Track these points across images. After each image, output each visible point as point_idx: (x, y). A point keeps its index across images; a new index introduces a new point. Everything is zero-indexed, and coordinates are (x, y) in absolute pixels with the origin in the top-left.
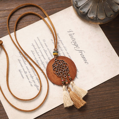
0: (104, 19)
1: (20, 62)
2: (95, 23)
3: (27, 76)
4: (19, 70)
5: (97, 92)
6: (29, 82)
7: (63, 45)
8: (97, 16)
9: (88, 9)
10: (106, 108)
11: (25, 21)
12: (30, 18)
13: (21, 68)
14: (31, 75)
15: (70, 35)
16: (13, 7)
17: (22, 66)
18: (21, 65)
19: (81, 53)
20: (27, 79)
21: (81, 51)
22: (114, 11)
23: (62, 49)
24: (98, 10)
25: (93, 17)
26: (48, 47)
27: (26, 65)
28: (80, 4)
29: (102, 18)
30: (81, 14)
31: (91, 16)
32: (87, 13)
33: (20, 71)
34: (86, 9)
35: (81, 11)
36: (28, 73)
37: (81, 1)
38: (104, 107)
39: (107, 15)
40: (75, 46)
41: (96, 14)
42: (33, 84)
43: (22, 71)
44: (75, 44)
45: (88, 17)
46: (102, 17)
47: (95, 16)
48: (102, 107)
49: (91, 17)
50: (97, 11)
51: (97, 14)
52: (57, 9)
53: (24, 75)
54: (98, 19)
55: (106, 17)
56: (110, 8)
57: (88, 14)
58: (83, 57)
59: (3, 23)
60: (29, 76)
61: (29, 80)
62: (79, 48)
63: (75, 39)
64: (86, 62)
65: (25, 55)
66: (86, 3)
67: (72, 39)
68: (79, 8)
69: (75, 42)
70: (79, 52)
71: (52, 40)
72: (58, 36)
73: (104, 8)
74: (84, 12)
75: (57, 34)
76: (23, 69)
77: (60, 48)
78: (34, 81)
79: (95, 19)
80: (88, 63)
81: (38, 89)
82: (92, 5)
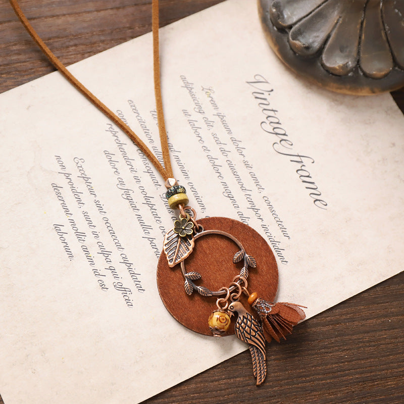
0: (386, 75)
1: (59, 195)
2: (350, 89)
3: (85, 250)
4: (57, 227)
5: (352, 320)
6: (95, 271)
7: (230, 132)
8: (358, 62)
9: (322, 35)
10: (391, 383)
13: (64, 219)
14: (101, 247)
15: (258, 96)
17: (67, 210)
18: (64, 205)
19: (299, 166)
20: (87, 262)
21: (297, 159)
23: (226, 148)
24: (363, 37)
25: (346, 66)
27: (84, 208)
28: (292, 15)
29: (381, 70)
30: (295, 53)
31: (336, 62)
32: (320, 51)
33: (59, 231)
35: (297, 42)
36: (90, 240)
37: (295, 5)
38: (381, 379)
39: (398, 59)
40: (277, 139)
41: (354, 53)
42: (109, 280)
43: (67, 228)
44: (277, 131)
45: (323, 65)
46: (377, 67)
47: (351, 64)
48: (373, 381)
49: (336, 66)
50: (359, 43)
51: (358, 53)
53: (75, 246)
54: (365, 74)
55: (393, 68)
57: (324, 56)
58: (307, 180)
61: (92, 263)
62: (292, 145)
63: (277, 111)
64: (317, 200)
65: (81, 169)
66: (317, 10)
67: (265, 109)
68: (287, 30)
69: (278, 123)
70: (291, 161)
71: (185, 112)
72: (210, 99)
73: (385, 29)
74: (307, 45)
75: (208, 91)
76: (72, 221)
77: (218, 142)
78: (112, 269)
79: (350, 75)
80: (326, 205)
81: (128, 301)
82: (338, 20)
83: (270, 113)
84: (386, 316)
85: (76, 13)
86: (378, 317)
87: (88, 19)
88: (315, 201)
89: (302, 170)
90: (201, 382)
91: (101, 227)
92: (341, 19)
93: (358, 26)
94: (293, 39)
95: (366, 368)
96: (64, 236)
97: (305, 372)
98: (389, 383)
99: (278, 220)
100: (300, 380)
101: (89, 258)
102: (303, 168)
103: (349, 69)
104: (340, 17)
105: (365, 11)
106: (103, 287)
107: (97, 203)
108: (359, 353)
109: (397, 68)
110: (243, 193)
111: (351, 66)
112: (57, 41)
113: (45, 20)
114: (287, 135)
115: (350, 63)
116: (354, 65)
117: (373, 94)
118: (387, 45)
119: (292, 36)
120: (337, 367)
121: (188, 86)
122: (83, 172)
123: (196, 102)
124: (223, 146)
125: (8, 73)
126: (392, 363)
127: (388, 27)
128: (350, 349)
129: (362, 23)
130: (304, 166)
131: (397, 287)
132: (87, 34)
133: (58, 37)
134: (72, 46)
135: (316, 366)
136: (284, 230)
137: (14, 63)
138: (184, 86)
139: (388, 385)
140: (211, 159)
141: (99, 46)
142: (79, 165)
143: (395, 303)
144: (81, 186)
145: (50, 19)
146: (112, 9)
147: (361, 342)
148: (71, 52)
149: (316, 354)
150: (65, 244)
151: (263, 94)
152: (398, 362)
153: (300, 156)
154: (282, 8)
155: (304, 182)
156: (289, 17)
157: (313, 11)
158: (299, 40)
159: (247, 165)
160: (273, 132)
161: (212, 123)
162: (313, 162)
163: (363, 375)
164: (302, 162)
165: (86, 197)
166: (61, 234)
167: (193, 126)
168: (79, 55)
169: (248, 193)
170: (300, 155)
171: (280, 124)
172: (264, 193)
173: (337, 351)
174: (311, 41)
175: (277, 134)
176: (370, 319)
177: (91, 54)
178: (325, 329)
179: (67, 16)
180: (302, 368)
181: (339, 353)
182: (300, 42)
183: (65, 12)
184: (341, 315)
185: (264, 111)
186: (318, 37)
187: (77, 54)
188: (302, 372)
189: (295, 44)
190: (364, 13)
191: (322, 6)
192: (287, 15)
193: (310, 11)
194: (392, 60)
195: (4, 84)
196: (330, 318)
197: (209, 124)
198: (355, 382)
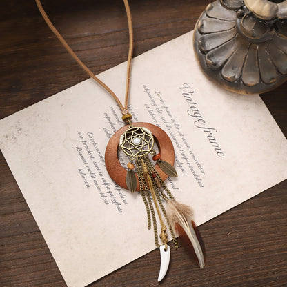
1: (80, 153)
3: (96, 183)
4: (80, 170)
6: (101, 194)
8: (241, 76)
9: (224, 59)
13: (83, 167)
14: (104, 181)
15: (186, 95)
17: (85, 162)
18: (83, 159)
19: (208, 134)
20: (97, 189)
21: (208, 130)
22: (279, 72)
23: (169, 125)
25: (233, 77)
27: (94, 160)
29: (252, 83)
32: (222, 67)
33: (81, 173)
34: (220, 58)
35: (209, 61)
36: (98, 177)
40: (196, 119)
41: (239, 71)
42: (109, 199)
44: (196, 115)
45: (222, 75)
47: (237, 77)
49: (228, 76)
50: (243, 66)
51: (242, 72)
52: (158, 40)
53: (90, 181)
54: (244, 83)
55: (260, 82)
56: (273, 63)
58: (213, 141)
60: (100, 183)
61: (100, 190)
62: (205, 122)
63: (196, 104)
64: (219, 152)
70: (204, 131)
71: (146, 106)
72: (160, 98)
73: (258, 61)
75: (158, 94)
76: (88, 167)
77: (165, 122)
78: (110, 193)
79: (235, 82)
80: (224, 155)
81: (119, 209)
83: (192, 105)
88: (217, 153)
89: (210, 136)
91: (103, 170)
93: (244, 57)
94: (208, 59)
96: (84, 175)
101: (97, 187)
103: (235, 79)
106: (106, 202)
107: (101, 157)
109: (262, 82)
110: (179, 150)
114: (202, 117)
117: (247, 94)
121: (147, 91)
123: (152, 100)
124: (167, 124)
127: (260, 60)
129: (246, 56)
130: (211, 134)
138: (145, 91)
142: (90, 137)
144: (92, 148)
150: (84, 180)
151: (188, 94)
158: (211, 60)
159: (180, 134)
160: (194, 115)
161: (161, 111)
162: (216, 132)
164: (210, 132)
165: (95, 154)
166: (82, 175)
167: (151, 114)
169: (182, 149)
170: (209, 128)
171: (198, 111)
172: (190, 149)
178: (227, 221)
185: (189, 104)
190: (248, 51)
197: (159, 112)
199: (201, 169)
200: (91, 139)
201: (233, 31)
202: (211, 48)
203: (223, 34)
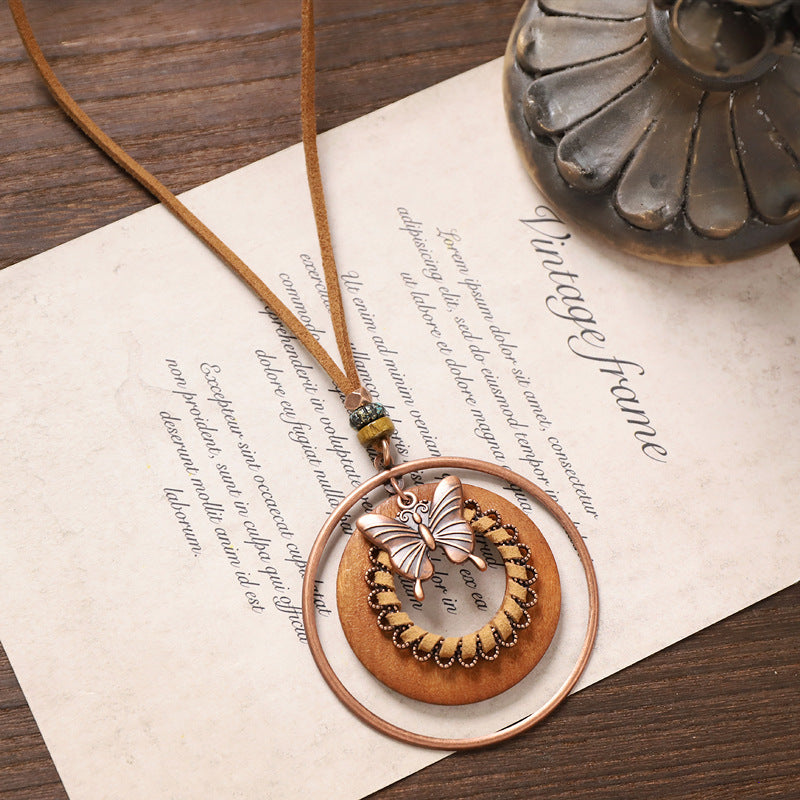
0: (734, 234)
1: (173, 433)
3: (222, 536)
4: (170, 494)
5: (707, 670)
6: (241, 576)
7: (488, 316)
8: (684, 205)
9: (618, 153)
11: (197, 144)
12: (235, 123)
13: (182, 479)
14: (252, 531)
15: (542, 246)
16: (110, 40)
17: (188, 463)
18: (183, 453)
19: (615, 380)
20: (225, 559)
21: (613, 366)
23: (481, 345)
24: (695, 160)
25: (659, 213)
26: (378, 332)
27: (220, 458)
28: (565, 112)
29: (724, 224)
30: (567, 184)
31: (642, 204)
32: (614, 182)
33: (173, 501)
35: (570, 165)
36: (230, 518)
37: (572, 93)
39: (759, 204)
40: (575, 328)
41: (677, 191)
42: (265, 592)
43: (189, 495)
44: (576, 313)
45: (617, 209)
46: (718, 217)
47: (669, 210)
48: (742, 782)
49: (641, 213)
50: (688, 171)
51: (685, 189)
54: (695, 228)
55: (749, 220)
56: (786, 149)
57: (619, 192)
59: (40, 149)
60: (238, 538)
61: (235, 561)
62: (603, 340)
63: (576, 276)
64: (648, 445)
65: (214, 384)
66: (612, 104)
67: (554, 273)
68: (554, 139)
69: (578, 299)
70: (602, 370)
71: (407, 278)
72: (453, 252)
73: (736, 147)
74: (589, 170)
75: (449, 238)
76: (198, 482)
77: (466, 334)
78: (271, 572)
79: (667, 228)
80: (665, 454)
81: (300, 631)
82: (650, 126)
83: (564, 280)
84: (769, 663)
85: (205, 87)
86: (755, 665)
87: (227, 98)
88: (644, 447)
89: (621, 387)
90: (430, 780)
91: (250, 494)
92: (655, 125)
93: (687, 140)
94: (564, 159)
95: (730, 758)
96: (184, 509)
97: (618, 764)
98: (771, 788)
99: (575, 481)
100: (609, 779)
101: (229, 551)
102: (624, 384)
103: (665, 219)
104: (653, 121)
105: (700, 112)
106: (255, 604)
107: (244, 449)
108: (718, 732)
109: (756, 220)
110: (513, 431)
111: (669, 213)
112: (171, 141)
113: (148, 99)
114: (594, 322)
115: (668, 207)
116: (675, 212)
117: (711, 265)
118: (740, 176)
119: (561, 151)
120: (676, 756)
121: (412, 228)
122: (217, 391)
123: (427, 257)
124: (475, 342)
125: (80, 200)
126: (777, 750)
127: (742, 143)
128: (701, 724)
129: (694, 135)
130: (625, 380)
131: (790, 610)
132: (226, 126)
133: (171, 132)
134: (197, 149)
135: (638, 754)
136: (586, 500)
137: (90, 182)
138: (404, 227)
139: (769, 791)
140: (453, 365)
141: (248, 150)
142: (210, 377)
143: (785, 640)
144: (214, 417)
145: (158, 97)
146: (272, 78)
147: (722, 711)
148: (195, 160)
149: (639, 731)
150: (185, 526)
151: (551, 243)
152: (789, 749)
153: (618, 362)
154: (547, 97)
155: (624, 410)
156: (559, 116)
157: (605, 106)
158: (574, 161)
159: (519, 377)
160: (568, 315)
161: (455, 298)
162: (642, 374)
163: (723, 772)
164: (622, 373)
165: (223, 437)
166: (178, 507)
167: (421, 305)
168: (211, 167)
169: (522, 430)
170: (618, 359)
171: (582, 300)
172: (551, 431)
173: (678, 726)
174: (597, 162)
175: (576, 319)
176: (740, 668)
177: (233, 164)
178: (656, 686)
179: (188, 91)
180: (613, 758)
181: (682, 731)
182: (578, 164)
183: (184, 85)
184: (687, 660)
185: (553, 276)
186: (610, 155)
187: (207, 165)
188: (614, 765)
189: (568, 169)
190: (699, 117)
191: (621, 99)
192: (556, 110)
193: (598, 105)
194: (746, 206)
195: (72, 222)
196: (665, 666)
197: (451, 300)
198: (709, 785)
199: (585, 499)
200: (213, 384)
201: (640, 53)
202: (569, 120)
203: (608, 66)
